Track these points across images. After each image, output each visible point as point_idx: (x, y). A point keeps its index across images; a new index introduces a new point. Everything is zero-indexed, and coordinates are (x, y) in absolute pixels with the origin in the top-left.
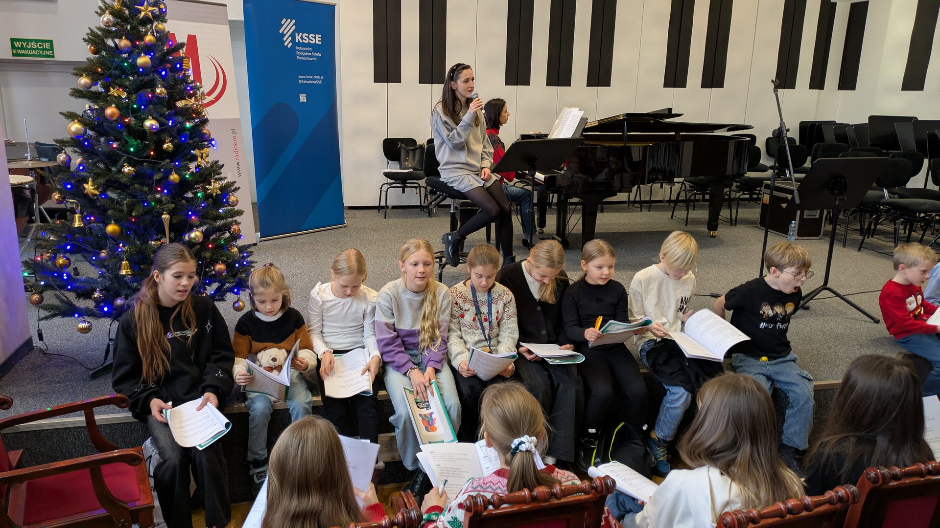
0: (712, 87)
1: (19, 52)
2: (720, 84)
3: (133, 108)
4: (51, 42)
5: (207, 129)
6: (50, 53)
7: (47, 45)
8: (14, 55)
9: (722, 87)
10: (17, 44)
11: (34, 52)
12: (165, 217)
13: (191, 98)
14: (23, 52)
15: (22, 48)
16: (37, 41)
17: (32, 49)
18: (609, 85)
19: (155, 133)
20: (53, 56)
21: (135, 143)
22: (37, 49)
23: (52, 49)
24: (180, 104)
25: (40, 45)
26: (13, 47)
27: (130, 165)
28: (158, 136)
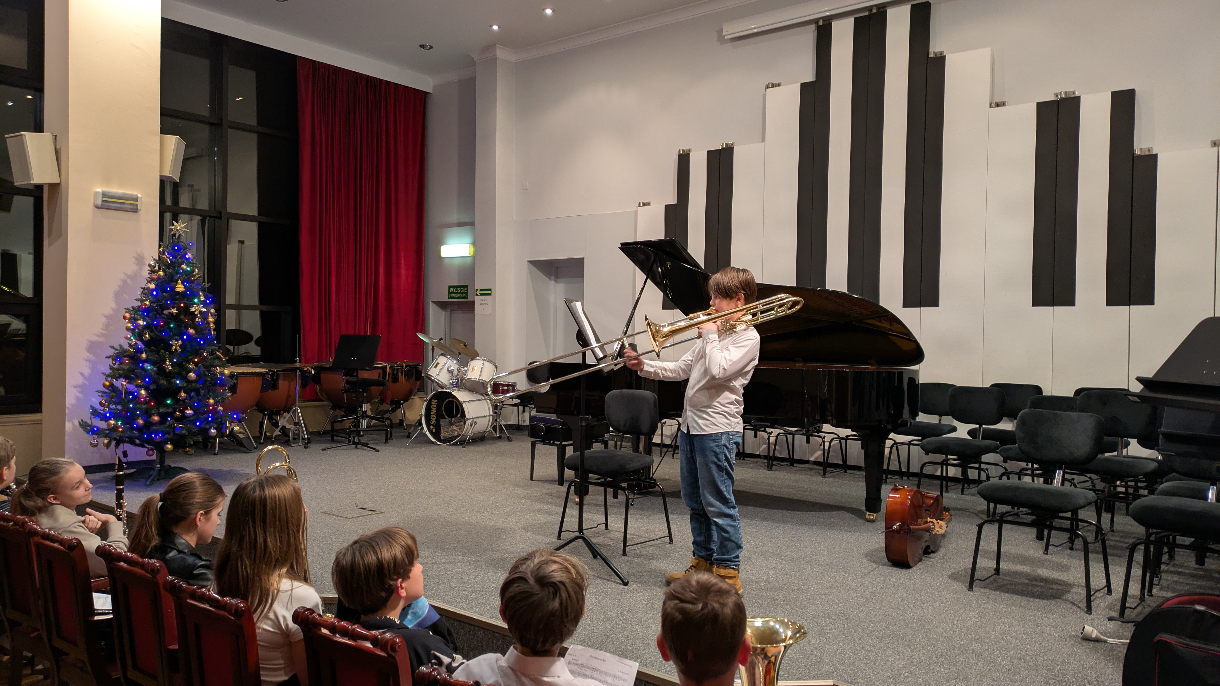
0: (1129, 303)
1: (452, 295)
4: (467, 286)
6: (465, 295)
7: (465, 289)
8: (449, 298)
9: (1152, 303)
10: (451, 290)
11: (458, 295)
14: (455, 295)
15: (453, 293)
16: (460, 287)
17: (458, 293)
18: (938, 304)
20: (467, 298)
22: (460, 293)
23: (467, 293)
25: (462, 290)
26: (449, 292)
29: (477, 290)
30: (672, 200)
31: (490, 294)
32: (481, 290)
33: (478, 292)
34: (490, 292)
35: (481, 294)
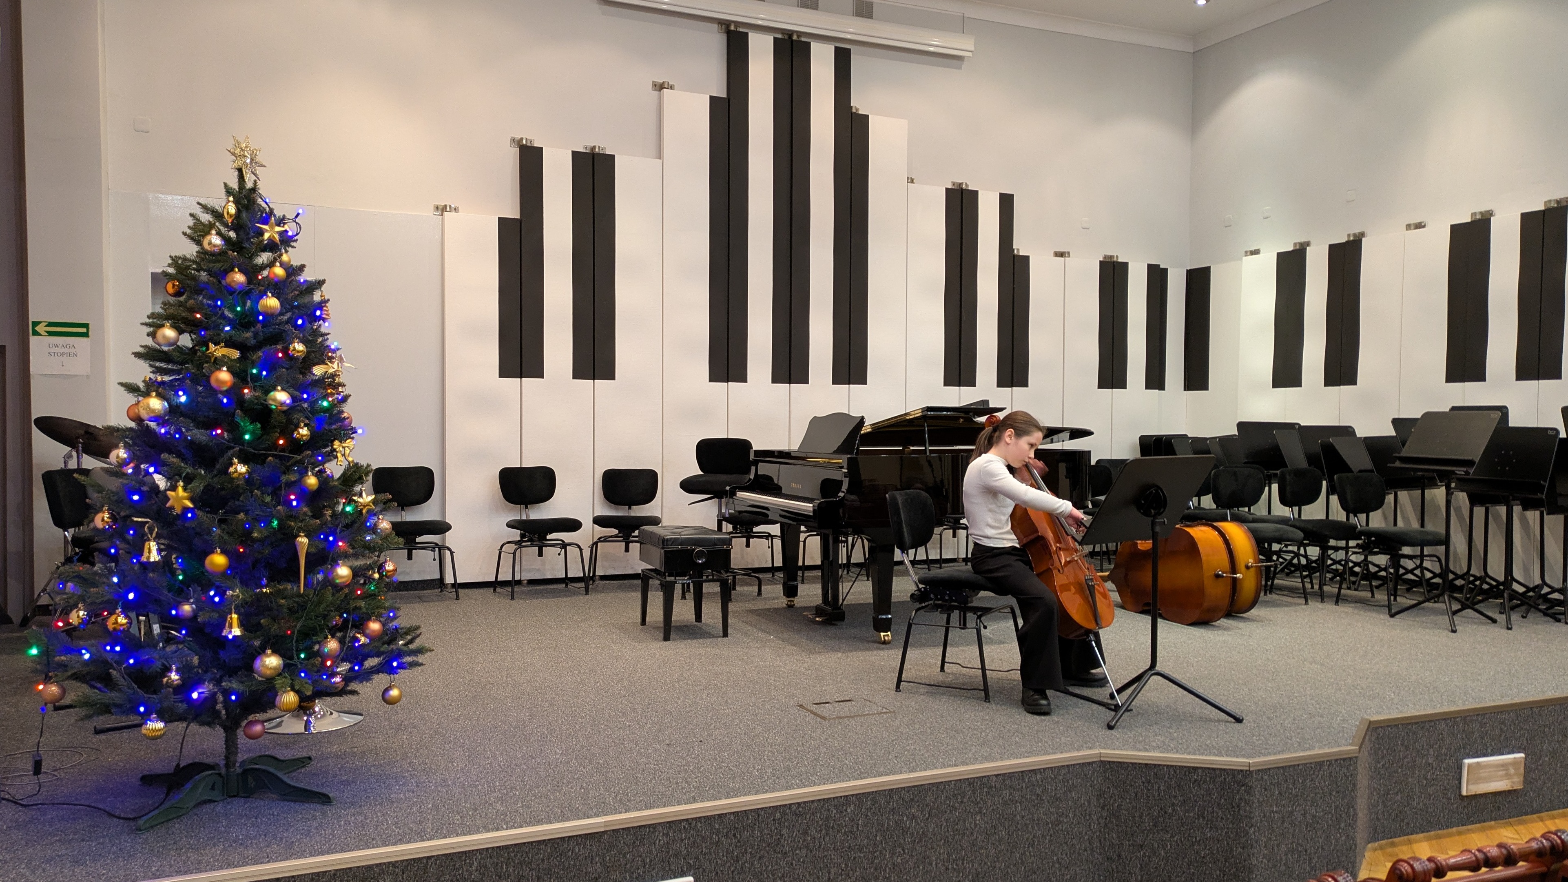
0: (1012, 385)
2: (1023, 382)
3: (252, 374)
5: (348, 409)
9: (1027, 386)
12: (303, 540)
13: (332, 363)
18: (864, 382)
19: (284, 412)
21: (251, 427)
24: (318, 370)
27: (243, 461)
28: (288, 414)
29: (36, 324)
30: (513, 212)
31: (86, 335)
32: (51, 324)
33: (39, 329)
34: (84, 330)
35: (51, 334)
